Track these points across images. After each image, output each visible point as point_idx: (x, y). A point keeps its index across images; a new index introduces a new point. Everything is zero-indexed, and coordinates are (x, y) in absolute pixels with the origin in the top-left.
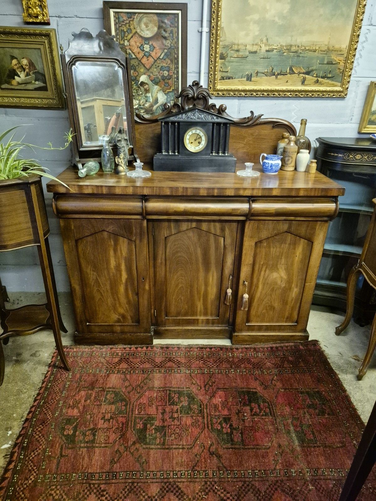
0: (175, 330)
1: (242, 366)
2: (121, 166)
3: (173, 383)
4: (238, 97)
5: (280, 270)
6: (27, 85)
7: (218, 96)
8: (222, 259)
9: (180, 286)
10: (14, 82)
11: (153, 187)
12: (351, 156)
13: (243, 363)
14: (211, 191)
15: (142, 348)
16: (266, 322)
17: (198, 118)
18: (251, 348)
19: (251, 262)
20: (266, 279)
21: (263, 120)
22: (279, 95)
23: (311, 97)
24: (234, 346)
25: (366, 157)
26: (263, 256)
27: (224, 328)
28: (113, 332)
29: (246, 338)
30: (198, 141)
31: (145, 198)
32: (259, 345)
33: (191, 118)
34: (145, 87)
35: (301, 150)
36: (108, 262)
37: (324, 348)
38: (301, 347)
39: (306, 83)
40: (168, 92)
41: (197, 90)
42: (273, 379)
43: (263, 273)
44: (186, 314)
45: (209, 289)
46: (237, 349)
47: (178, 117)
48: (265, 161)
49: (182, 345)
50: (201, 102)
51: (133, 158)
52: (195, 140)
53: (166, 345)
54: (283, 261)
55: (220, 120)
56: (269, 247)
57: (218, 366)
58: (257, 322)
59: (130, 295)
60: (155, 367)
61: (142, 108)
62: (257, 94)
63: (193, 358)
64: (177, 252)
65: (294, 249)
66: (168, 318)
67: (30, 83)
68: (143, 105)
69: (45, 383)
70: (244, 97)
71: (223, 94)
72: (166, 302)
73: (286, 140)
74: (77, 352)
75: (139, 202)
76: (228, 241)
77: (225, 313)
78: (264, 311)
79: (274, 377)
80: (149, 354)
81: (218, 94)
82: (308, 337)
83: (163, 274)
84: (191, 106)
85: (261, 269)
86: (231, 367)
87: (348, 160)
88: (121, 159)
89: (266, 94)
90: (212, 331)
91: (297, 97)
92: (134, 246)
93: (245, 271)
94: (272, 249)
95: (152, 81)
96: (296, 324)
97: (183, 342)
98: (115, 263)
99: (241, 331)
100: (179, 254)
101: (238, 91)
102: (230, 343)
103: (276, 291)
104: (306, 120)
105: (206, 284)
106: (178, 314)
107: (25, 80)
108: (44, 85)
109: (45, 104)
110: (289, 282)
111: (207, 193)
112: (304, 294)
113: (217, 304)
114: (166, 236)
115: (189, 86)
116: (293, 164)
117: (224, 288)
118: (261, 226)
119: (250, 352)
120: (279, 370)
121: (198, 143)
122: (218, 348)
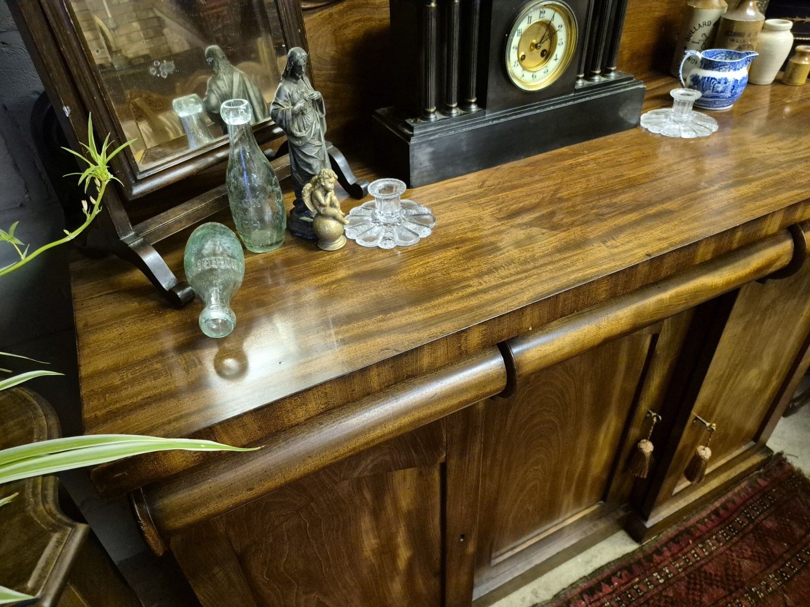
2: (333, 217)
5: (765, 359)
9: (529, 486)
13: (701, 592)
14: (726, 241)
20: (732, 391)
24: (647, 547)
26: (745, 346)
30: (543, 47)
35: (772, 22)
38: (759, 481)
42: (786, 604)
43: (730, 383)
45: (594, 459)
46: (658, 551)
54: (777, 337)
56: (763, 320)
64: (532, 418)
85: (732, 374)
88: (327, 191)
94: (766, 322)
96: (753, 443)
98: (375, 542)
103: (741, 403)
110: (770, 374)
111: (715, 250)
113: (607, 478)
119: (689, 548)
120: (776, 571)
121: (542, 55)
122: (620, 570)
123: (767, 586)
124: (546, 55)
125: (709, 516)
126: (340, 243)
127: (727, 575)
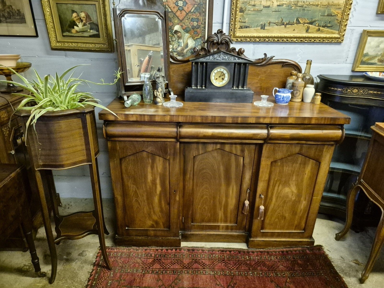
0: (200, 234)
1: (259, 268)
2: (159, 98)
3: (200, 283)
4: (254, 42)
5: (292, 185)
6: (84, 33)
7: (237, 42)
8: (241, 175)
9: (205, 197)
10: (73, 31)
11: (187, 116)
12: (349, 90)
13: (259, 266)
14: (235, 119)
15: (172, 250)
16: (278, 229)
17: (223, 59)
18: (265, 252)
19: (267, 178)
20: (279, 193)
21: (274, 61)
22: (287, 41)
23: (313, 42)
24: (250, 250)
25: (362, 91)
26: (277, 174)
27: (241, 233)
28: (148, 236)
29: (260, 243)
30: (222, 77)
31: (179, 125)
32: (272, 249)
33: (217, 59)
34: (178, 35)
35: (307, 85)
36: (146, 177)
37: (327, 253)
38: (307, 251)
39: (309, 31)
40: (196, 38)
41: (221, 37)
42: (286, 281)
43: (276, 188)
44: (209, 221)
45: (229, 200)
46: (253, 252)
47: (206, 58)
48: (277, 94)
49: (205, 248)
50: (224, 46)
51: (167, 91)
52: (220, 77)
53: (192, 247)
54: (294, 178)
55: (240, 61)
56: (283, 166)
57: (237, 268)
58: (270, 229)
59: (163, 205)
60: (183, 268)
61: (175, 51)
62: (269, 40)
63: (216, 260)
64: (203, 169)
65: (304, 168)
66: (193, 224)
67: (86, 31)
68: (176, 49)
69: (91, 281)
70: (259, 42)
71: (241, 40)
72: (193, 211)
73: (294, 77)
74: (117, 252)
75: (175, 128)
76: (247, 160)
77: (242, 221)
78: (277, 220)
79: (287, 279)
80: (178, 256)
81: (237, 40)
82: (313, 242)
83: (191, 187)
84: (215, 50)
85: (275, 184)
86: (249, 269)
87: (346, 93)
88: (159, 92)
89: (276, 40)
90: (232, 236)
91: (302, 42)
92: (168, 164)
93: (261, 186)
94: (285, 168)
95: (184, 30)
96: (303, 231)
97: (206, 245)
98: (151, 178)
99: (256, 236)
100: (205, 171)
101: (254, 37)
102: (247, 247)
103: (287, 203)
104: (311, 61)
105: (227, 196)
106: (203, 221)
107: (82, 29)
108: (97, 33)
109: (97, 48)
110: (299, 196)
111: (232, 121)
112: (312, 207)
113: (236, 213)
114: (194, 155)
115: (215, 33)
116: (301, 96)
117: (242, 199)
118: (276, 148)
119: (265, 255)
120: (291, 273)
121: (222, 79)
122: (236, 251)
123: (284, 275)
124: (223, 79)
125: (279, 252)
126: (160, 104)
127: (272, 266)
